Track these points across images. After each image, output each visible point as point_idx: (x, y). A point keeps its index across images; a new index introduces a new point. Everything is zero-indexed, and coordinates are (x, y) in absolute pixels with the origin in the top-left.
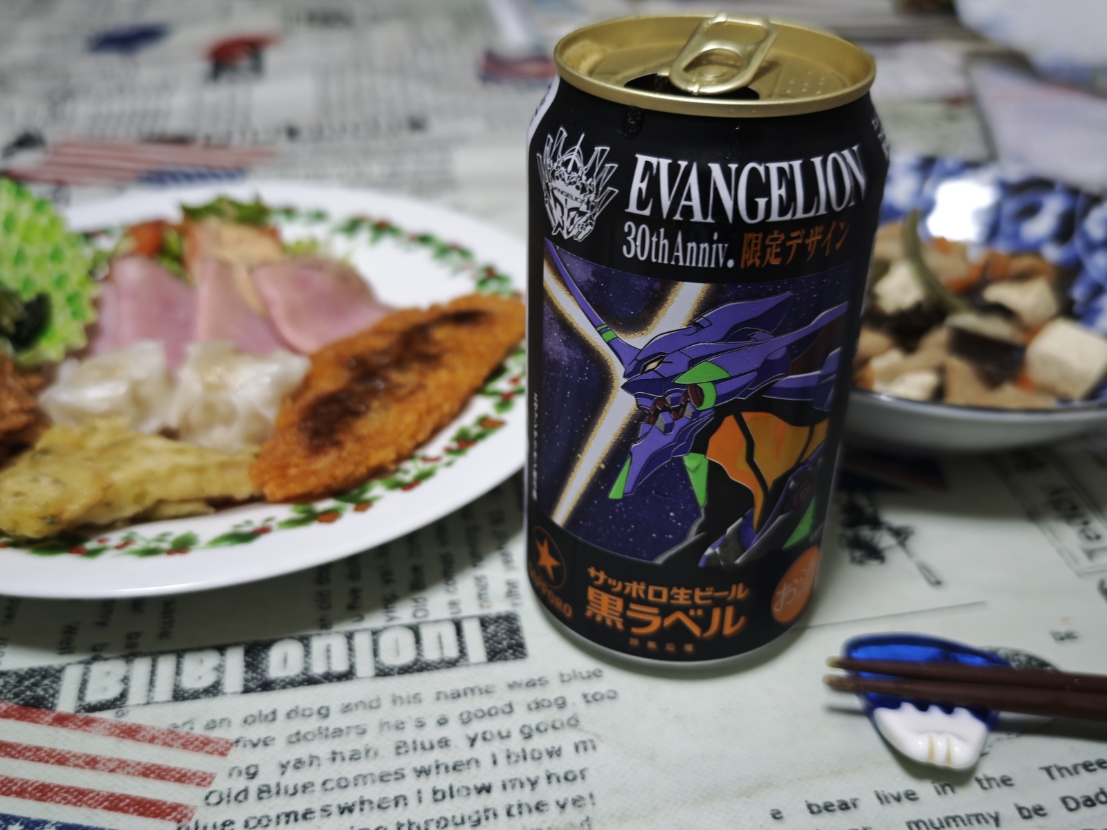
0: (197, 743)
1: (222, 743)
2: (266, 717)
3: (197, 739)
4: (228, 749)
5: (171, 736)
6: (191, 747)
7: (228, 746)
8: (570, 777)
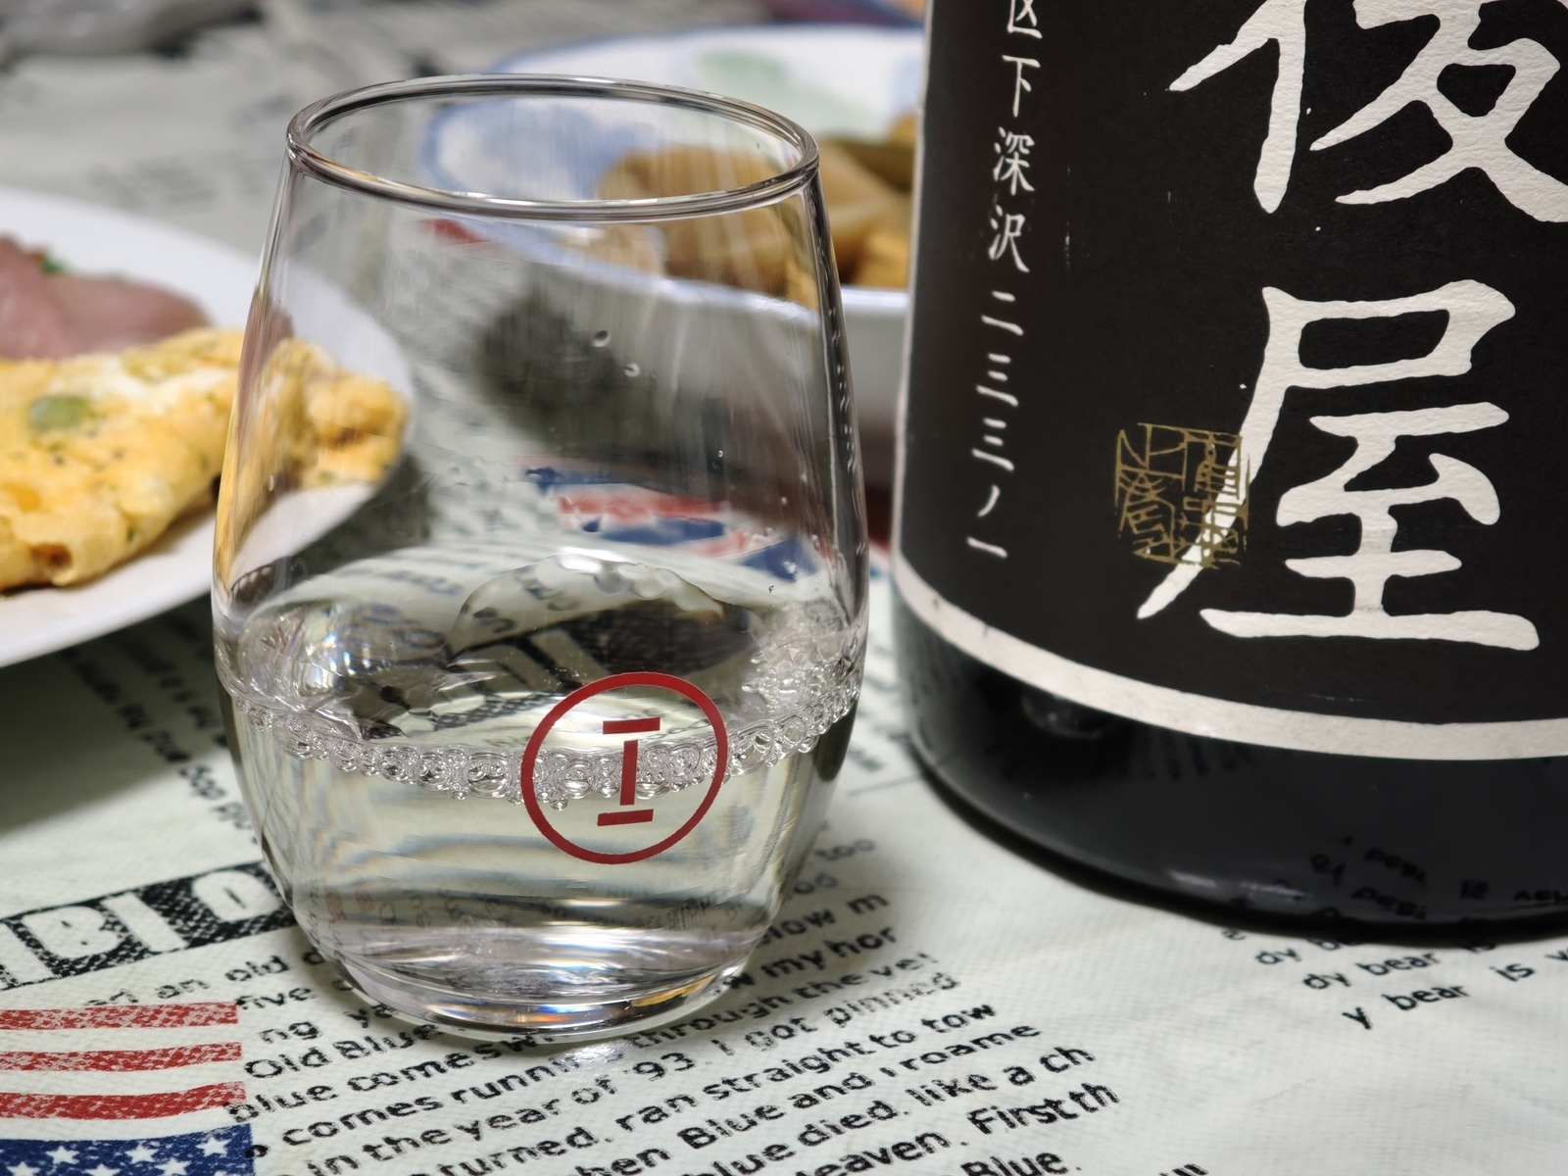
0: (162, 1017)
1: (213, 1008)
2: (267, 967)
3: (158, 1012)
4: (233, 1015)
5: (103, 1014)
6: (156, 1023)
7: (227, 1010)
8: (870, 942)
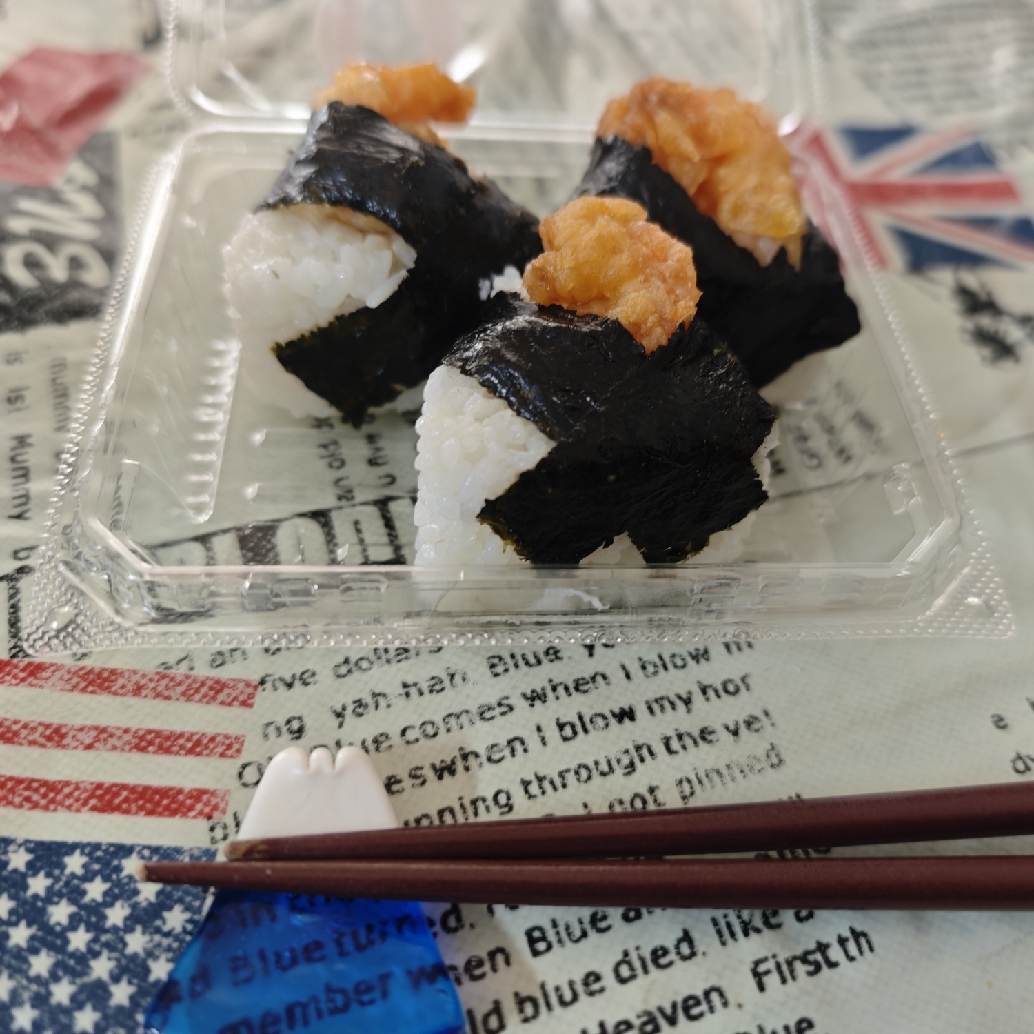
0: (204, 690)
1: (241, 686)
3: (203, 684)
4: (251, 696)
5: (165, 682)
6: (198, 697)
7: (250, 690)
8: (731, 688)
